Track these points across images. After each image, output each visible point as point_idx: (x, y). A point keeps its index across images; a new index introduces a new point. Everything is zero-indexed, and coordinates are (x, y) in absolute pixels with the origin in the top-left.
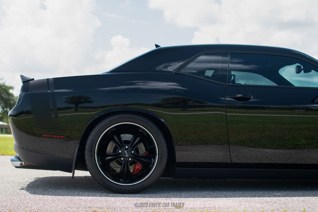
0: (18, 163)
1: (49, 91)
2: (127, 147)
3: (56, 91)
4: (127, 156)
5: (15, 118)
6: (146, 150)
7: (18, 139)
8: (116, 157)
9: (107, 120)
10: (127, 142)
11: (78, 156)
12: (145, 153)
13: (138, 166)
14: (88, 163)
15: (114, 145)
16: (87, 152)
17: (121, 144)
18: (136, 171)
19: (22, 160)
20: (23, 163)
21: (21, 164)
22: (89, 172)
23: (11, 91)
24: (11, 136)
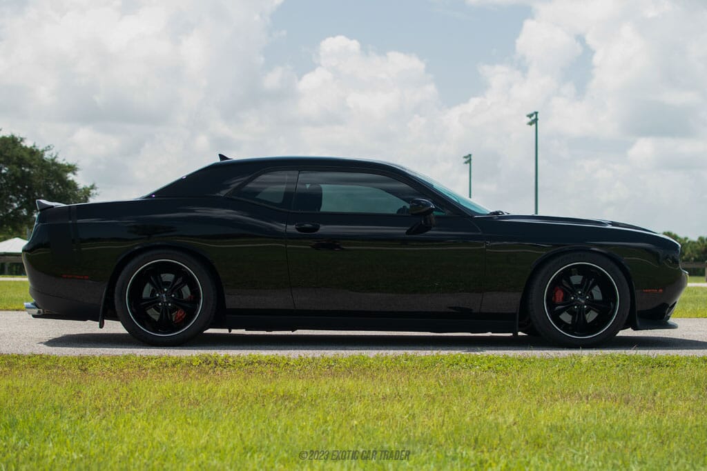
0: (35, 311)
1: (70, 222)
2: (166, 290)
3: (79, 221)
4: (165, 301)
5: (29, 254)
6: (191, 294)
7: (34, 280)
8: (153, 302)
9: (141, 257)
10: (167, 284)
11: (106, 300)
12: (190, 297)
13: (181, 312)
14: (118, 309)
15: (152, 288)
16: (116, 296)
17: (159, 286)
18: (179, 319)
19: (39, 306)
20: (41, 310)
21: (39, 312)
22: (119, 322)
23: (70, 177)
24: (26, 279)
